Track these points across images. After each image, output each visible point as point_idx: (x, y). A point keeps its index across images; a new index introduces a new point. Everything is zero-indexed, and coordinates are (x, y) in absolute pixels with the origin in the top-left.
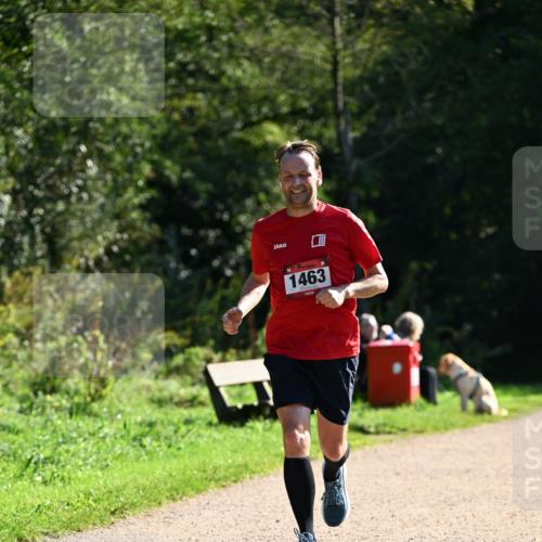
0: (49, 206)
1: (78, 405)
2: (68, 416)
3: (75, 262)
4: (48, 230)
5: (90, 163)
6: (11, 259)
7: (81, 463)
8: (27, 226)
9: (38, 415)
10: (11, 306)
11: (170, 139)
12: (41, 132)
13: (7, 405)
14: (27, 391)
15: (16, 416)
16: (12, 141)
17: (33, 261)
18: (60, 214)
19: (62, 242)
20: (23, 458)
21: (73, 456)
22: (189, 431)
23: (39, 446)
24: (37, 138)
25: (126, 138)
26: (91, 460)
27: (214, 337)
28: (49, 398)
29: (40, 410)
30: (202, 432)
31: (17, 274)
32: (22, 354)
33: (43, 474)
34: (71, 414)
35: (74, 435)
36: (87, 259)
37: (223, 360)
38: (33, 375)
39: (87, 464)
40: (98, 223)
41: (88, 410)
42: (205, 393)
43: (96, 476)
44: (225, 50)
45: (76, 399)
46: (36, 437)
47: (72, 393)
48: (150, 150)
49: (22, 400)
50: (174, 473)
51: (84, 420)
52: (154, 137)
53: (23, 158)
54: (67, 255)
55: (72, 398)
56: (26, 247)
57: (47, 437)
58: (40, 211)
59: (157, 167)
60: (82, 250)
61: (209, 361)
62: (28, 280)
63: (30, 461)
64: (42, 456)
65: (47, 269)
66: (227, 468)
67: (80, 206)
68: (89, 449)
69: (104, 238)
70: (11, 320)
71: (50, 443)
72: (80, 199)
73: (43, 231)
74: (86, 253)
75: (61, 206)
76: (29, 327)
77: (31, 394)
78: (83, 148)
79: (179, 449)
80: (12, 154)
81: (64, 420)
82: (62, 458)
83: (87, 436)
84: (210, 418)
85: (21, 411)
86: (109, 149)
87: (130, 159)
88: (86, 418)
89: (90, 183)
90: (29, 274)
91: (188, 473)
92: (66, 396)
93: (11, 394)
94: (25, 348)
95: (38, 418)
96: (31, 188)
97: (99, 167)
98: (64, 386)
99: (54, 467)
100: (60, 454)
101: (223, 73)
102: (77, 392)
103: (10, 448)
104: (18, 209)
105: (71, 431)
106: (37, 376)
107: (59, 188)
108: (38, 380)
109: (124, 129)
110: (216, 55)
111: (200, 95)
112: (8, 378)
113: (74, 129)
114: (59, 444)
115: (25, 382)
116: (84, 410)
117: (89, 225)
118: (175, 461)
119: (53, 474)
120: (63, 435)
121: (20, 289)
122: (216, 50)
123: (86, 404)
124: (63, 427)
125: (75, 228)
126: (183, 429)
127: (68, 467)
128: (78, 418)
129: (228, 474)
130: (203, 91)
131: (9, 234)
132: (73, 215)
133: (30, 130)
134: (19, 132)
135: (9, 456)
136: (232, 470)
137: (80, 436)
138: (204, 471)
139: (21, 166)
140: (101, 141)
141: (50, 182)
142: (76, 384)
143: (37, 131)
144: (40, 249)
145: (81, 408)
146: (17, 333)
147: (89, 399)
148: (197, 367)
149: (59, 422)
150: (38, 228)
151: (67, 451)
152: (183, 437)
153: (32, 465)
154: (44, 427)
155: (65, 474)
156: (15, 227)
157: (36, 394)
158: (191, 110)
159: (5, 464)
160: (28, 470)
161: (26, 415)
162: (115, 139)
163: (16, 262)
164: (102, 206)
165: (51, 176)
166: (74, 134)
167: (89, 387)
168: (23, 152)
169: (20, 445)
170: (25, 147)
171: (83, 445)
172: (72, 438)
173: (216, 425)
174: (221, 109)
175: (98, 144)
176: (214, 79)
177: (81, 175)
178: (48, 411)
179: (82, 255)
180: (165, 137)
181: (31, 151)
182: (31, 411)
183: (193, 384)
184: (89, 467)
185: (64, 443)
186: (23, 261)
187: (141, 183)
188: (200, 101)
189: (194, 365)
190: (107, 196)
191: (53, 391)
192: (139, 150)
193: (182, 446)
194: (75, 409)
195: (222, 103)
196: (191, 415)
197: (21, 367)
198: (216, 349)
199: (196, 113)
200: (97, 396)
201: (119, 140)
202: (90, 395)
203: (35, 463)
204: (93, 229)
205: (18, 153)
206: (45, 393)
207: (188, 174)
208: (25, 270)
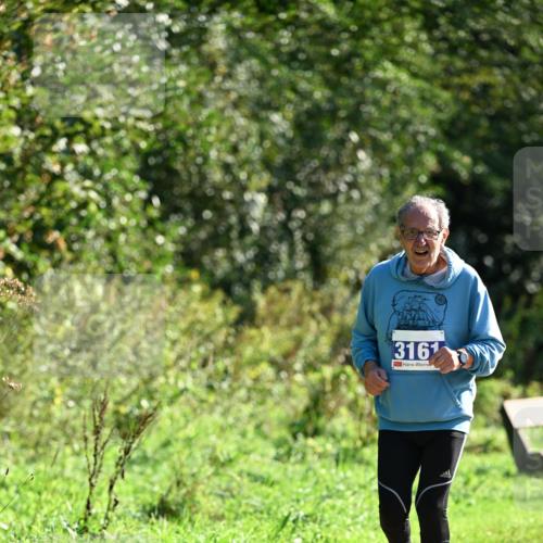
0: (311, 207)
1: (346, 451)
2: (334, 463)
3: (343, 276)
4: (310, 236)
5: (361, 155)
6: (266, 272)
7: (349, 521)
8: (285, 232)
9: (296, 462)
10: (265, 330)
11: (461, 125)
12: (303, 118)
13: (260, 450)
14: (285, 433)
15: (270, 465)
16: (267, 128)
17: (292, 275)
18: (325, 217)
19: (327, 251)
20: (280, 516)
21: (339, 513)
22: (481, 483)
23: (298, 501)
24: (298, 125)
25: (406, 123)
26: (361, 518)
27: (513, 368)
28: (311, 441)
29: (299, 456)
30: (498, 484)
31: (272, 290)
32: (278, 389)
33: (303, 535)
34: (337, 461)
35: (342, 487)
36: (357, 272)
37: (524, 396)
38: (292, 413)
39: (357, 523)
40: (371, 229)
41: (358, 456)
42: (501, 436)
43: (368, 538)
44: (527, 16)
45: (344, 444)
46: (295, 490)
47: (339, 436)
48: (435, 139)
49: (279, 444)
50: (463, 535)
51: (352, 470)
52: (439, 123)
53: (280, 150)
54: (333, 267)
55: (339, 442)
56: (284, 256)
57: (308, 490)
58: (300, 214)
59: (442, 159)
60: (351, 261)
61: (506, 396)
62: (285, 298)
63: (287, 519)
64: (302, 514)
65: (310, 284)
66: (528, 529)
67: (350, 207)
68: (359, 505)
69: (380, 247)
70: (266, 346)
71: (312, 497)
72: (349, 199)
73: (304, 238)
74: (357, 264)
75: (326, 207)
76: (287, 355)
77: (290, 438)
78: (354, 137)
79: (469, 505)
80: (267, 144)
81: (329, 470)
82: (326, 516)
83: (356, 489)
84: (506, 467)
85: (277, 458)
86: (385, 137)
87: (411, 150)
88: (356, 466)
89: (361, 180)
90: (287, 291)
91: (480, 534)
92: (331, 440)
93: (265, 437)
94: (281, 380)
95: (298, 468)
96: (290, 185)
97: (372, 159)
98: (329, 427)
99: (317, 526)
100: (324, 511)
101: (524, 43)
102: (345, 435)
103: (264, 504)
104: (274, 212)
105: (338, 483)
106: (296, 415)
107: (323, 186)
108: (298, 420)
109: (404, 113)
110: (516, 22)
111: (496, 71)
112: (261, 418)
113: (342, 114)
114: (323, 498)
115: (281, 422)
116: (354, 456)
117: (360, 229)
118: (464, 520)
119: (315, 534)
120: (327, 487)
121: (276, 308)
122: (516, 14)
123: (356, 450)
124: (328, 477)
125: (343, 234)
126: (474, 480)
127: (334, 527)
128: (347, 467)
129: (529, 536)
130: (499, 66)
131: (264, 242)
132: (341, 218)
133: (290, 115)
134: (276, 117)
135: (262, 512)
136: (534, 532)
137: (348, 488)
138: (500, 533)
139: (278, 159)
140: (375, 127)
141: (314, 178)
142: (344, 425)
143: (297, 116)
144: (301, 260)
145: (351, 453)
146: (273, 363)
147: (359, 443)
148: (491, 404)
149: (323, 471)
150: (298, 235)
151: (333, 507)
152: (475, 489)
153: (289, 523)
154: (305, 478)
155: (330, 535)
156: (271, 233)
157: (295, 437)
158: (486, 87)
159: (257, 522)
160: (285, 530)
161: (283, 462)
162: (392, 124)
163: (271, 275)
164: (376, 208)
165: (314, 171)
166: (343, 119)
167: (359, 429)
168: (281, 142)
169: (276, 499)
170: (283, 135)
171: (352, 499)
172: (338, 491)
173: (514, 476)
174: (522, 86)
175: (372, 132)
176: (514, 51)
177: (350, 169)
178: (310, 458)
179: (351, 267)
180: (453, 122)
181: (290, 142)
182: (289, 458)
183: (487, 426)
184: (359, 527)
185: (329, 497)
186: (281, 274)
187: (424, 179)
188: (497, 77)
189: (488, 402)
190: (382, 195)
191: (316, 433)
192: (421, 138)
193: (473, 501)
194: (342, 457)
195: (524, 80)
196: (483, 464)
197: (277, 404)
198: (515, 382)
199: (492, 92)
200: (369, 440)
201: (398, 127)
202: (361, 438)
203: (294, 521)
204: (365, 235)
205: (274, 144)
206: (306, 435)
207: (480, 169)
208: (282, 285)
